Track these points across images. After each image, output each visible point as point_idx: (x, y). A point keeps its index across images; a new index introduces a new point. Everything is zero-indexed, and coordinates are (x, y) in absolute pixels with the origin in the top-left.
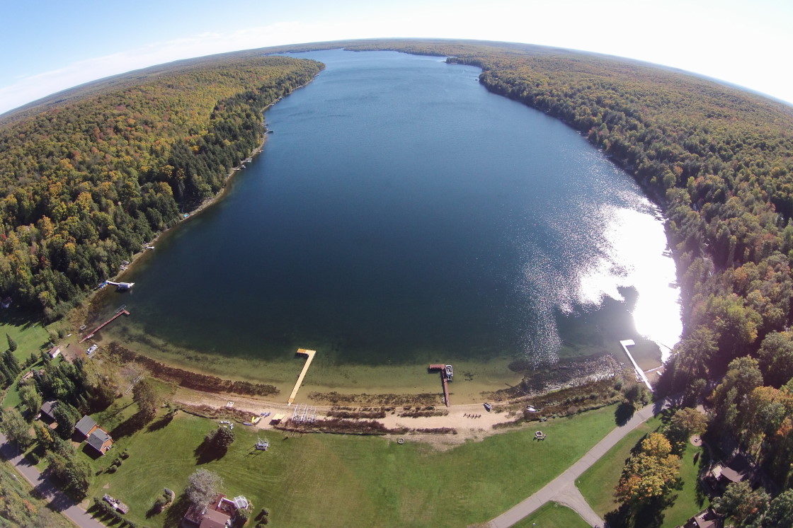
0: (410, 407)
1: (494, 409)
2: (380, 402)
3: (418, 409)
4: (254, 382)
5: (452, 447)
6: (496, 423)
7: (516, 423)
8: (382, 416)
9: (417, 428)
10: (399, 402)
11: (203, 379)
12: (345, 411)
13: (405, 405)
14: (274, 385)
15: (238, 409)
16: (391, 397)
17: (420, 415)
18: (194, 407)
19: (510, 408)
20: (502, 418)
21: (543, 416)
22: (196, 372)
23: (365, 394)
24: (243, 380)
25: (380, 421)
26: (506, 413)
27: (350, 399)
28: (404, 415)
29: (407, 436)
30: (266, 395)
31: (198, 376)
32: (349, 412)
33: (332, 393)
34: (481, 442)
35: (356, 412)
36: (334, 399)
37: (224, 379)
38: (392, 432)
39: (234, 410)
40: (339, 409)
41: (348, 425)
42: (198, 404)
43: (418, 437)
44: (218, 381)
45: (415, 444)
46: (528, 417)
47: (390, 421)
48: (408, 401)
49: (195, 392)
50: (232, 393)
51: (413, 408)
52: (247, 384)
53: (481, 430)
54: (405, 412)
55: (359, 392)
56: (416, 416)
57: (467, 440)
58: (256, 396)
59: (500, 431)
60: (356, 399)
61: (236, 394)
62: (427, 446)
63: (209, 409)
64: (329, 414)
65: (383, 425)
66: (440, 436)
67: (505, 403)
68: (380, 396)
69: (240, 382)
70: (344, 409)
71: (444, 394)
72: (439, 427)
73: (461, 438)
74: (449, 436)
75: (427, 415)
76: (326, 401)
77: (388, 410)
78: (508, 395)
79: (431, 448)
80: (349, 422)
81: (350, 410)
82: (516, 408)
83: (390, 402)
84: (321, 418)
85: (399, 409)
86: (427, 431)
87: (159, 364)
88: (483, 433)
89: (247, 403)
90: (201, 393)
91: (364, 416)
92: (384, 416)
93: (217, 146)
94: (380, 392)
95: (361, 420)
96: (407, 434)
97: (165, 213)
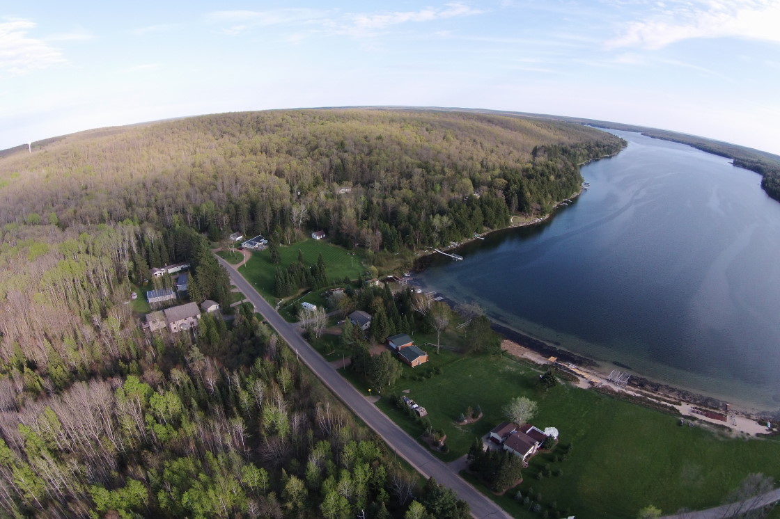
2: (679, 394)
5: (726, 437)
9: (704, 420)
10: (693, 399)
16: (686, 393)
23: (667, 386)
30: (586, 366)
32: (654, 395)
35: (660, 396)
36: (642, 382)
38: (685, 417)
43: (704, 425)
45: (702, 428)
47: (684, 409)
48: (699, 400)
52: (570, 354)
55: (663, 383)
57: (737, 438)
60: (660, 387)
62: (707, 430)
66: (719, 430)
68: (679, 390)
69: (564, 351)
72: (719, 424)
73: (734, 435)
74: (725, 431)
77: (684, 401)
79: (712, 436)
80: (652, 401)
83: (686, 396)
84: (631, 393)
86: (711, 424)
88: (749, 436)
91: (665, 401)
92: (680, 405)
93: (545, 178)
94: (679, 388)
95: (663, 403)
96: (696, 422)
97: (497, 215)
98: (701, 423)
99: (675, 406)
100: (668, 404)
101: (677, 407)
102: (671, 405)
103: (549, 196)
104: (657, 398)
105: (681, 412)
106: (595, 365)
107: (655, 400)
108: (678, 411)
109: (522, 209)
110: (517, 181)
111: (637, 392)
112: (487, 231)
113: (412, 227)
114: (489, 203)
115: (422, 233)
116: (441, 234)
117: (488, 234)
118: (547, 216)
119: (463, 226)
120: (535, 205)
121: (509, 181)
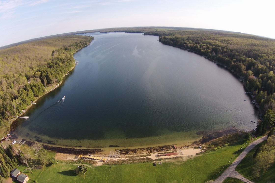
4: (91, 149)
5: (183, 163)
6: (197, 153)
7: (205, 152)
9: (166, 158)
16: (152, 148)
23: (140, 148)
26: (199, 149)
33: (126, 149)
43: (167, 161)
53: (192, 156)
57: (187, 160)
60: (137, 150)
66: (176, 160)
72: (175, 157)
73: (184, 159)
74: (180, 159)
77: (152, 153)
79: (174, 164)
86: (170, 158)
91: (142, 156)
92: (150, 155)
93: (57, 65)
94: (146, 147)
95: (141, 157)
96: (162, 161)
97: (39, 90)
98: (165, 160)
99: (148, 157)
100: (144, 157)
101: (149, 157)
102: (146, 157)
103: (60, 73)
104: (137, 156)
105: (152, 159)
106: (101, 151)
107: (137, 158)
108: (150, 159)
109: (49, 82)
110: (45, 71)
111: (126, 157)
112: (36, 99)
113: (5, 110)
114: (34, 86)
115: (9, 111)
116: (17, 108)
117: (37, 100)
118: (61, 82)
119: (26, 101)
120: (54, 80)
121: (41, 72)
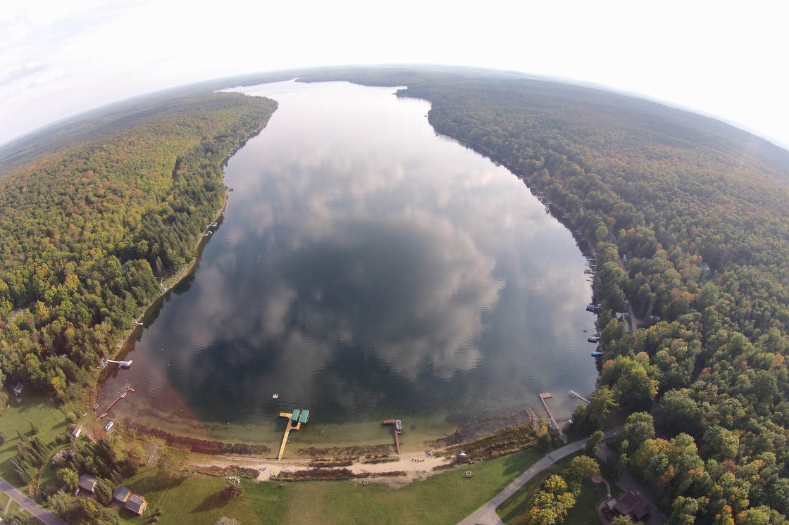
0: (370, 456)
1: (434, 455)
2: (348, 454)
3: (376, 457)
4: (250, 444)
5: (404, 485)
6: (435, 466)
7: (451, 465)
8: (350, 464)
9: (376, 472)
10: (362, 453)
11: (209, 444)
12: (322, 462)
13: (367, 454)
14: (265, 445)
15: (241, 467)
16: (355, 449)
17: (379, 462)
18: (206, 468)
19: (446, 454)
20: (440, 461)
21: (472, 459)
22: (202, 439)
23: (335, 448)
24: (240, 442)
25: (349, 468)
26: (443, 458)
27: (325, 452)
28: (366, 463)
29: (370, 479)
30: (261, 453)
31: (204, 441)
32: (325, 462)
33: (311, 448)
34: (425, 481)
35: (330, 462)
36: (312, 452)
37: (226, 442)
38: (359, 476)
39: (238, 468)
40: (317, 460)
41: (325, 474)
42: (209, 466)
43: (378, 479)
44: (220, 445)
45: (376, 485)
46: (460, 460)
47: (356, 468)
48: (368, 452)
49: (205, 456)
50: (234, 454)
51: (373, 457)
52: (245, 445)
53: (424, 472)
54: (366, 460)
55: (331, 446)
56: (375, 463)
57: (414, 480)
58: (253, 455)
59: (438, 472)
60: (329, 452)
61: (237, 455)
62: (385, 486)
63: (218, 469)
64: (310, 465)
65: (351, 471)
66: (394, 478)
67: (442, 450)
68: (347, 448)
69: (239, 445)
70: (321, 460)
71: (395, 444)
72: (393, 471)
73: (409, 478)
74: (400, 477)
75: (384, 461)
76: (307, 455)
77: (354, 459)
78: (445, 443)
79: (388, 487)
80: (325, 470)
81: (326, 460)
82: (451, 453)
83: (355, 452)
84: (304, 469)
85: (362, 458)
86: (384, 474)
87: (170, 434)
88: (426, 474)
89: (247, 461)
90: (209, 456)
91: (336, 465)
94: (346, 445)
95: (335, 468)
96: (369, 477)
97: (147, 289)
98: (375, 477)
99: (346, 468)
100: (340, 468)
102: (343, 468)
104: (329, 466)
105: (353, 472)
106: (267, 449)
107: (327, 469)
118: (193, 261)
121: (150, 240)
